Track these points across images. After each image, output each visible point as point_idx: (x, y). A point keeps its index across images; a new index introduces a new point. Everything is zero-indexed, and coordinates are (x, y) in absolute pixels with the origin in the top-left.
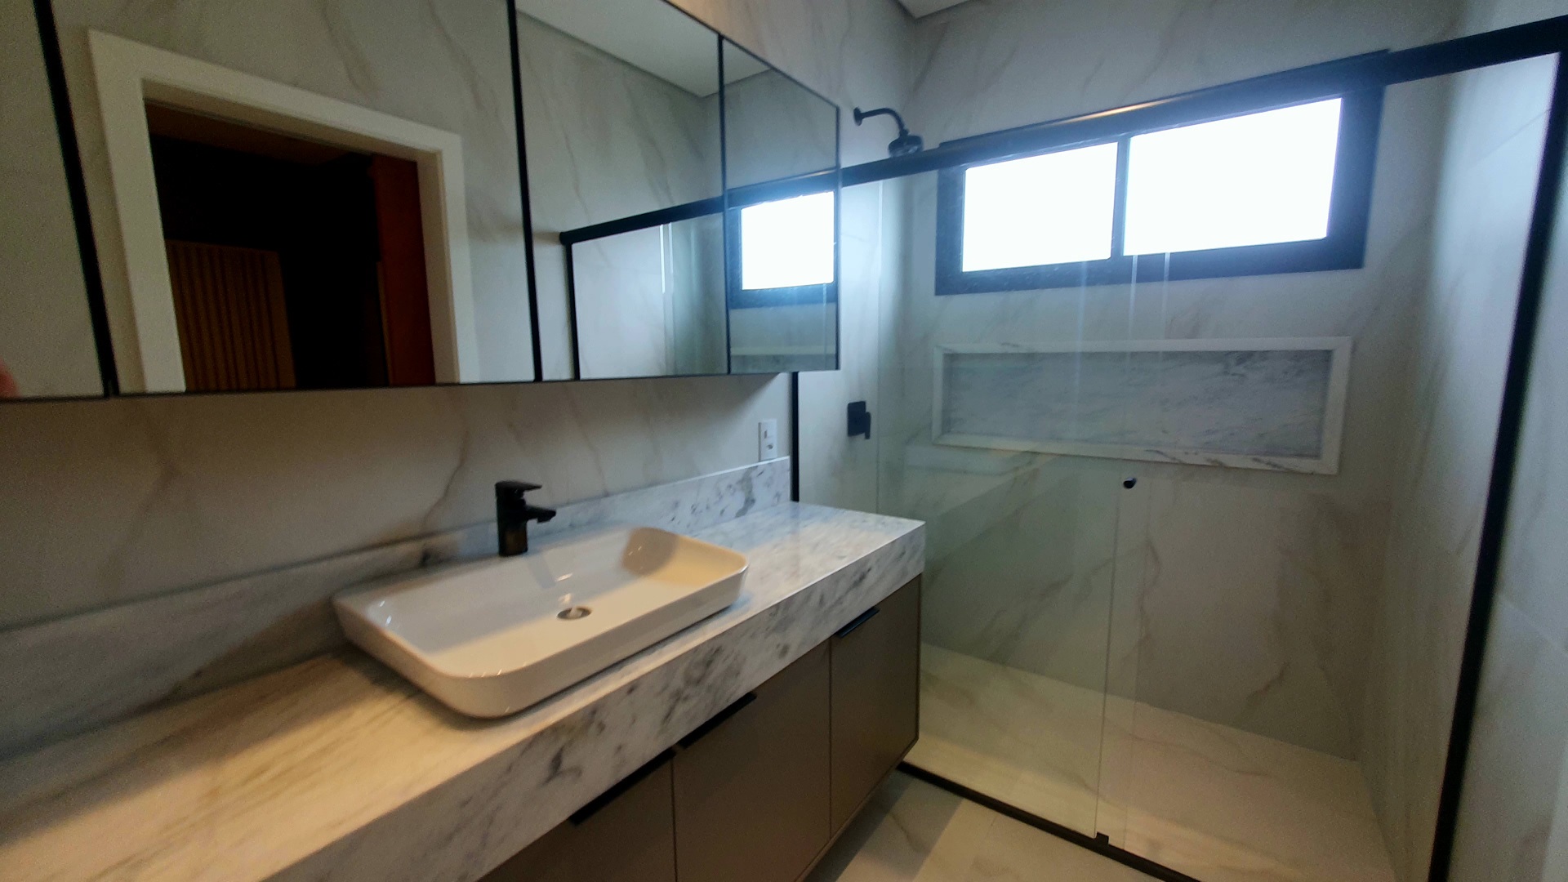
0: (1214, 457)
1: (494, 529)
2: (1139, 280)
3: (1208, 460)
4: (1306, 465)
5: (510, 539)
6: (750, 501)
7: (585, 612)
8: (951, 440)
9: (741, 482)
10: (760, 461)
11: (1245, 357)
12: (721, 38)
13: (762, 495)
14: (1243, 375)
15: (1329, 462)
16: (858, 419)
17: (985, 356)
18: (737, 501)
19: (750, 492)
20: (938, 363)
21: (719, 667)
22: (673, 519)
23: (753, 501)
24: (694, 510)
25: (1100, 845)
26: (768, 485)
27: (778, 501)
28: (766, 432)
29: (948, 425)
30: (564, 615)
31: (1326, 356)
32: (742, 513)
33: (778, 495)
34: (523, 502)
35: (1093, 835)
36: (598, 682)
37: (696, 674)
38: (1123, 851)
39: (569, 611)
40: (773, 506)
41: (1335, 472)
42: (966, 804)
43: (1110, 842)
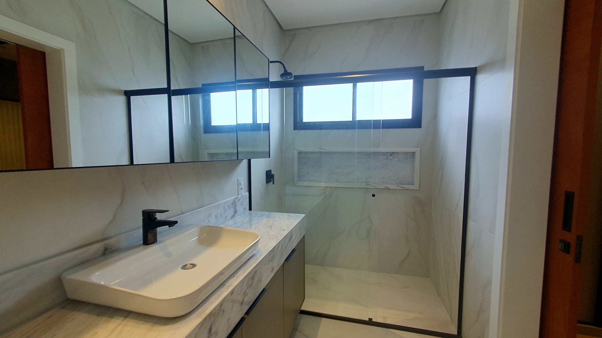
0: (386, 186)
1: (141, 231)
2: (358, 128)
3: (385, 187)
4: (411, 187)
5: (150, 236)
6: (236, 212)
7: (194, 265)
8: (301, 184)
9: (232, 204)
10: (238, 195)
11: (392, 154)
12: (235, 28)
13: (240, 209)
14: (392, 160)
15: (416, 186)
16: (269, 177)
17: (314, 153)
18: (231, 212)
19: (235, 208)
20: (296, 155)
21: (256, 279)
22: (209, 222)
23: (237, 212)
24: (216, 217)
25: (370, 322)
26: (241, 205)
27: (245, 211)
28: (240, 183)
29: (300, 178)
30: (184, 267)
31: (414, 153)
32: (233, 217)
33: (245, 209)
34: (156, 218)
35: (368, 320)
36: (218, 293)
37: (250, 283)
38: (378, 322)
39: (186, 265)
40: (243, 213)
41: (418, 189)
42: (324, 319)
43: (373, 320)
